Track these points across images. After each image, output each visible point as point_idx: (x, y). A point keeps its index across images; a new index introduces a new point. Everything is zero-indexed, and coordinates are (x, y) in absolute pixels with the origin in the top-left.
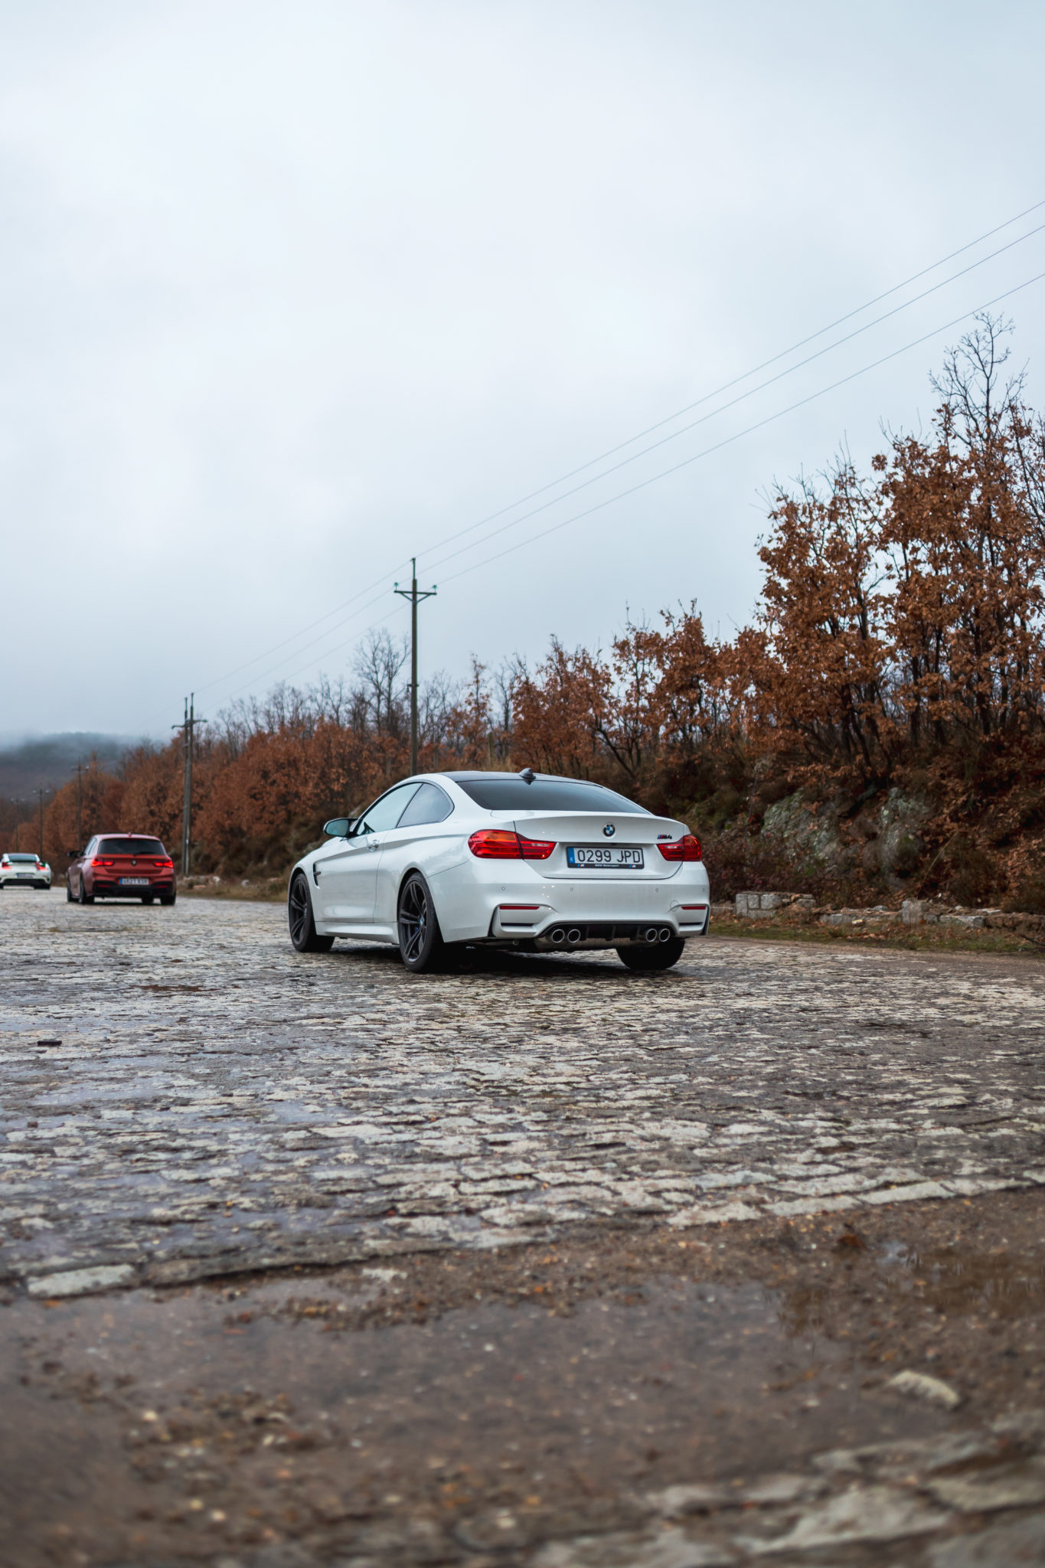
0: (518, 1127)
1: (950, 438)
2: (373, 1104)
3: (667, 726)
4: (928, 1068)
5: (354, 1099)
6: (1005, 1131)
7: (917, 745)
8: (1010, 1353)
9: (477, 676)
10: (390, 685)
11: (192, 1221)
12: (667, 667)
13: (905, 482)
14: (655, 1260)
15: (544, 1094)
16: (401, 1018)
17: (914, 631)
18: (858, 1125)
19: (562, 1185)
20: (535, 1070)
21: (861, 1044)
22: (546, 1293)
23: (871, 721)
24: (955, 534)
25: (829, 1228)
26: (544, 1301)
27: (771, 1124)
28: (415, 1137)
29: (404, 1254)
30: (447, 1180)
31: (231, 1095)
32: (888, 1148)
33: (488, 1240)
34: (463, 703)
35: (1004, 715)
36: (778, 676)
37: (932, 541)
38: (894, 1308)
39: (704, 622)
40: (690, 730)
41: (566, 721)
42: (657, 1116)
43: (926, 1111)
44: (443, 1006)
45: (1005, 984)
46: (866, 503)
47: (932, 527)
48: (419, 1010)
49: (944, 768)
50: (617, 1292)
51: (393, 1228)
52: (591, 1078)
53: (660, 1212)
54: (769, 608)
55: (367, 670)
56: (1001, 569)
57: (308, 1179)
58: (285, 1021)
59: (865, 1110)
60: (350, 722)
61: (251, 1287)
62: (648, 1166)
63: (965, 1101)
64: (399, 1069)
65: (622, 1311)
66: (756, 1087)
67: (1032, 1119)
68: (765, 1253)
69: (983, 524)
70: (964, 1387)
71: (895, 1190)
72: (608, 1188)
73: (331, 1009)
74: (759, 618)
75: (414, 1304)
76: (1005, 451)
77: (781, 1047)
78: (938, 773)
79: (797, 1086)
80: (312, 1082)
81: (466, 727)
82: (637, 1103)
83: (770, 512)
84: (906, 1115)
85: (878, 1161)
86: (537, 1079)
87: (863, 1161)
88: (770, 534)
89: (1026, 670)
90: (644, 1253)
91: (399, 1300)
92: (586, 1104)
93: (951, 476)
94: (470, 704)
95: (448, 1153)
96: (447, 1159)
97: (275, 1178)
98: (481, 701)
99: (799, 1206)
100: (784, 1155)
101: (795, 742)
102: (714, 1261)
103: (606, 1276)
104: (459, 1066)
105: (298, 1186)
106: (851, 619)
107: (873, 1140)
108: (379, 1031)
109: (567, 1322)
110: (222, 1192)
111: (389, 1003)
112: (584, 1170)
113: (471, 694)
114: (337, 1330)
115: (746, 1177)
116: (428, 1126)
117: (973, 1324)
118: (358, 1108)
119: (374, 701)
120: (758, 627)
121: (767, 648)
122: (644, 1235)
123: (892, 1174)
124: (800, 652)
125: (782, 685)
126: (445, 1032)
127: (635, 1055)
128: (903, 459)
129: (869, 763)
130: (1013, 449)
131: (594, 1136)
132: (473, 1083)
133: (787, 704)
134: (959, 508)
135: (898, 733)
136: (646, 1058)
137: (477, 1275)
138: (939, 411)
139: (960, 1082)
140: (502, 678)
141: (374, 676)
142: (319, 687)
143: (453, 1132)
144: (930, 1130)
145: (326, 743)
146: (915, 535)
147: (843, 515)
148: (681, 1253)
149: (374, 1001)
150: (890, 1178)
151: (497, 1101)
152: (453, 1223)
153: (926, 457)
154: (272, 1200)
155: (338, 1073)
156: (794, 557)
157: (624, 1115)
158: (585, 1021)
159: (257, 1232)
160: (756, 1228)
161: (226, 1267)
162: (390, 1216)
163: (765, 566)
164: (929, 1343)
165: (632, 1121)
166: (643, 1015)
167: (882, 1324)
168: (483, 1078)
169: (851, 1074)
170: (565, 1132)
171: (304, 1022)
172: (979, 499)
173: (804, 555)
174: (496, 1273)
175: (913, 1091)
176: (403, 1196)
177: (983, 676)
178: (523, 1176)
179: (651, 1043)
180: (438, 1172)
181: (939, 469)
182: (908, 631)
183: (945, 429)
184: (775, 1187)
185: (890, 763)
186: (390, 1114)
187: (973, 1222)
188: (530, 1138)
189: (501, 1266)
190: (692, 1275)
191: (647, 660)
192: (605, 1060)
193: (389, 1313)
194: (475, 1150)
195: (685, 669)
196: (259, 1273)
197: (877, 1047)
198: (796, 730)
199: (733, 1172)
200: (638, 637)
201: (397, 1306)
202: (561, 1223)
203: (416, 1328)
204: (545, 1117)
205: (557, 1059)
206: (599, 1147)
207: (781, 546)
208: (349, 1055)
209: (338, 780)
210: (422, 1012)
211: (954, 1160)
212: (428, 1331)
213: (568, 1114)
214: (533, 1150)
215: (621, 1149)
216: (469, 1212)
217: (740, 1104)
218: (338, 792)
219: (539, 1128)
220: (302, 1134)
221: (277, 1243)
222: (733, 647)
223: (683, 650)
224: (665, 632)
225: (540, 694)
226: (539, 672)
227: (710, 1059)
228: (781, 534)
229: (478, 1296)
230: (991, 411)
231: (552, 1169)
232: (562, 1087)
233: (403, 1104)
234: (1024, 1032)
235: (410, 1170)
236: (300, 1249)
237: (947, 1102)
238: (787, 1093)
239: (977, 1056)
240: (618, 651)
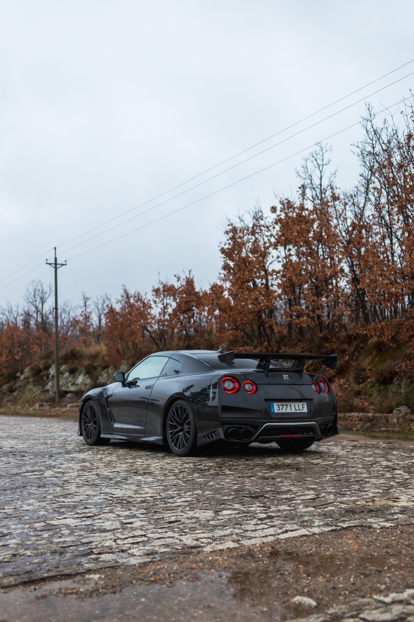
0: (134, 516)
1: (305, 200)
2: (69, 509)
3: (178, 328)
4: (300, 483)
5: (60, 508)
6: (331, 508)
7: (291, 337)
8: (334, 588)
9: (85, 303)
10: (42, 308)
11: (8, 562)
12: (178, 301)
13: (285, 219)
14: (201, 564)
15: (142, 502)
16: (70, 471)
17: (289, 287)
18: (273, 508)
19: (158, 538)
20: (136, 492)
21: (272, 474)
22: (160, 579)
23: (271, 327)
24: (307, 243)
25: (265, 549)
26: (161, 582)
27: (239, 510)
28: (92, 522)
29: (101, 569)
30: (111, 539)
31: (4, 509)
32: (286, 517)
33: (133, 561)
34: (79, 315)
35: (328, 324)
36: (230, 306)
37: (297, 246)
38: (292, 576)
39: (195, 280)
40: (189, 330)
41: (130, 326)
42: (192, 509)
43: (300, 502)
44: (87, 464)
45: (330, 445)
46: (268, 227)
47: (297, 240)
48: (77, 467)
49: (303, 348)
50: (188, 577)
51: (93, 559)
52: (161, 494)
53: (200, 547)
54: (225, 275)
55: (31, 300)
56: (327, 259)
57: (52, 543)
58: (17, 474)
59: (276, 502)
60: (22, 325)
61: (41, 585)
62: (192, 529)
63: (315, 497)
64: (76, 494)
65: (191, 584)
66: (231, 495)
67: (341, 503)
68: (242, 559)
69: (319, 238)
70: (318, 600)
71: (289, 533)
72: (177, 539)
73: (36, 468)
74: (220, 280)
75: (110, 586)
76: (329, 206)
77: (239, 477)
78: (300, 350)
79: (248, 494)
80: (39, 502)
81: (80, 327)
82: (182, 503)
83: (224, 231)
84: (292, 504)
85: (282, 522)
86: (138, 495)
87: (276, 523)
88: (225, 241)
89: (338, 305)
90: (196, 562)
91: (104, 585)
92: (161, 505)
93: (305, 217)
94: (82, 316)
95: (108, 528)
96: (108, 531)
97: (37, 543)
98: (87, 315)
99: (253, 541)
100: (245, 522)
101: (237, 336)
102: (223, 563)
103: (183, 572)
104: (102, 492)
105: (48, 545)
106: (262, 281)
107: (280, 514)
108: (61, 477)
109: (171, 589)
110: (16, 550)
111: (62, 464)
112: (166, 532)
113: (83, 312)
114: (82, 598)
115: (232, 531)
116: (97, 518)
117: (320, 579)
118: (63, 512)
119: (35, 315)
120: (219, 283)
121: (224, 293)
122: (195, 556)
123: (288, 527)
124: (239, 296)
125: (231, 310)
126: (92, 476)
127: (178, 483)
128: (284, 209)
129: (270, 346)
130: (331, 206)
131: (167, 518)
132: (111, 498)
133: (233, 319)
134: (309, 232)
135: (283, 333)
136: (183, 484)
137: (132, 574)
138: (300, 188)
139: (313, 489)
140: (97, 304)
141: (35, 303)
142: (7, 308)
143: (108, 520)
144: (302, 509)
145: (11, 336)
146: (290, 243)
147: (258, 233)
148: (210, 561)
149: (55, 463)
150: (288, 529)
151: (123, 506)
152: (117, 556)
153: (294, 208)
154: (39, 551)
155: (49, 497)
156: (236, 252)
157: (178, 509)
158: (153, 469)
159: (37, 564)
160: (238, 550)
161: (30, 578)
162: (91, 555)
163: (223, 256)
164: (305, 587)
165: (182, 512)
166: (178, 465)
167: (288, 582)
168: (114, 496)
169: (269, 487)
170: (155, 517)
171: (26, 474)
172: (317, 228)
173: (240, 251)
174: (139, 573)
175: (294, 494)
176: (94, 547)
177: (319, 307)
178: (142, 536)
179: (184, 478)
180: (106, 536)
181: (300, 214)
182: (287, 287)
183: (303, 196)
184: (243, 534)
185: (279, 346)
186: (78, 513)
187: (319, 544)
188: (141, 520)
189: (141, 571)
190: (215, 569)
191: (168, 297)
192: (165, 486)
193: (101, 591)
194: (119, 527)
195: (186, 302)
196: (43, 580)
197: (279, 476)
198: (237, 331)
199: (226, 529)
200: (164, 286)
201: (103, 588)
202: (161, 553)
203: (113, 595)
204: (145, 511)
205: (144, 486)
206: (170, 522)
207: (230, 247)
208: (52, 488)
209: (18, 354)
210: (79, 468)
211: (312, 520)
212: (118, 596)
213: (155, 510)
214: (143, 525)
215: (180, 523)
216: (123, 551)
217: (225, 502)
218: (18, 360)
219: (144, 516)
220: (43, 524)
221: (47, 568)
222: (208, 292)
223: (185, 293)
224: (177, 285)
225: (118, 313)
226: (117, 303)
227: (210, 484)
228: (230, 241)
229: (134, 582)
230: (323, 187)
231: (153, 533)
232: (149, 498)
233: (82, 509)
234: (338, 466)
235: (94, 536)
236: (58, 570)
237: (308, 497)
238: (244, 497)
239: (319, 478)
240: (154, 293)
